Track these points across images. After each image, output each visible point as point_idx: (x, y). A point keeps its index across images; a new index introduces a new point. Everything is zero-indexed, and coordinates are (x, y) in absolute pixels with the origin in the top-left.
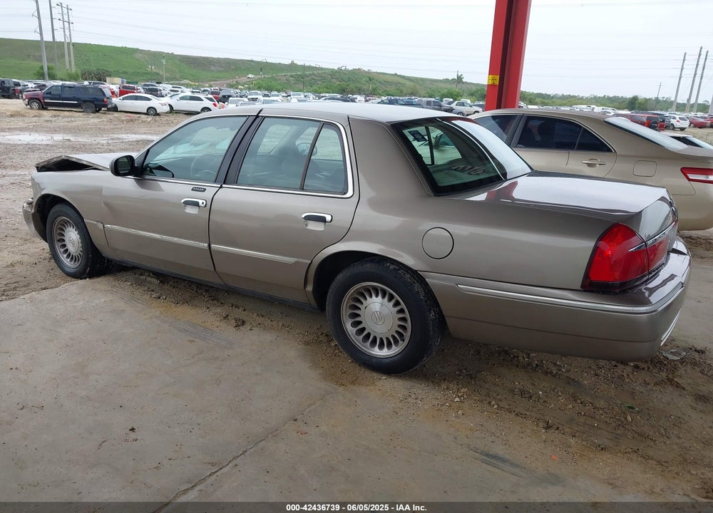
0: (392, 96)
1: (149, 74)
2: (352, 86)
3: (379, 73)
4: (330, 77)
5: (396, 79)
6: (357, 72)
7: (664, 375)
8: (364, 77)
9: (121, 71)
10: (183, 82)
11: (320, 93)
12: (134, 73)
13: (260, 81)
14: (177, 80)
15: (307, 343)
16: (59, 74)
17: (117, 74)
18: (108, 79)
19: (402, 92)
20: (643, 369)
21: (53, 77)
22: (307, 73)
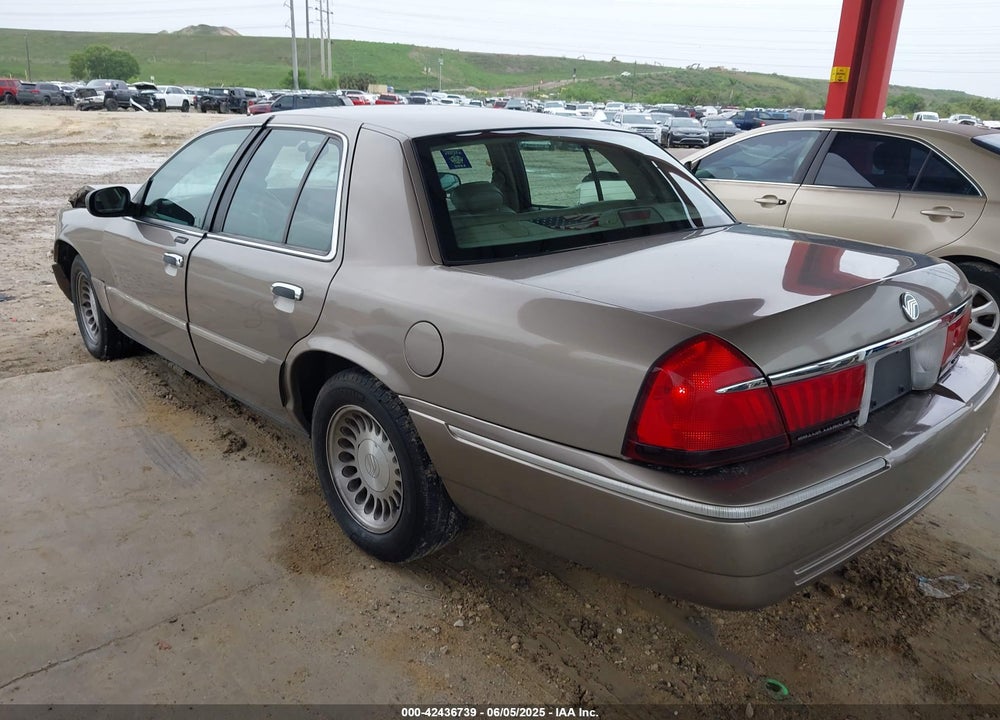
0: (765, 107)
1: (425, 78)
2: (704, 92)
3: (749, 73)
4: (673, 80)
5: (775, 82)
6: (715, 73)
7: (894, 625)
8: (725, 79)
9: (389, 76)
10: (467, 90)
11: (656, 103)
12: (405, 78)
13: (572, 87)
14: (460, 87)
15: (304, 492)
16: (311, 81)
17: (384, 80)
18: (370, 87)
19: (779, 100)
20: (860, 608)
21: (303, 86)
22: (641, 74)
